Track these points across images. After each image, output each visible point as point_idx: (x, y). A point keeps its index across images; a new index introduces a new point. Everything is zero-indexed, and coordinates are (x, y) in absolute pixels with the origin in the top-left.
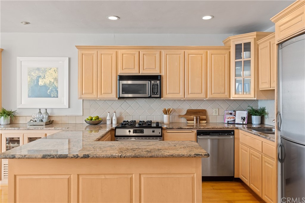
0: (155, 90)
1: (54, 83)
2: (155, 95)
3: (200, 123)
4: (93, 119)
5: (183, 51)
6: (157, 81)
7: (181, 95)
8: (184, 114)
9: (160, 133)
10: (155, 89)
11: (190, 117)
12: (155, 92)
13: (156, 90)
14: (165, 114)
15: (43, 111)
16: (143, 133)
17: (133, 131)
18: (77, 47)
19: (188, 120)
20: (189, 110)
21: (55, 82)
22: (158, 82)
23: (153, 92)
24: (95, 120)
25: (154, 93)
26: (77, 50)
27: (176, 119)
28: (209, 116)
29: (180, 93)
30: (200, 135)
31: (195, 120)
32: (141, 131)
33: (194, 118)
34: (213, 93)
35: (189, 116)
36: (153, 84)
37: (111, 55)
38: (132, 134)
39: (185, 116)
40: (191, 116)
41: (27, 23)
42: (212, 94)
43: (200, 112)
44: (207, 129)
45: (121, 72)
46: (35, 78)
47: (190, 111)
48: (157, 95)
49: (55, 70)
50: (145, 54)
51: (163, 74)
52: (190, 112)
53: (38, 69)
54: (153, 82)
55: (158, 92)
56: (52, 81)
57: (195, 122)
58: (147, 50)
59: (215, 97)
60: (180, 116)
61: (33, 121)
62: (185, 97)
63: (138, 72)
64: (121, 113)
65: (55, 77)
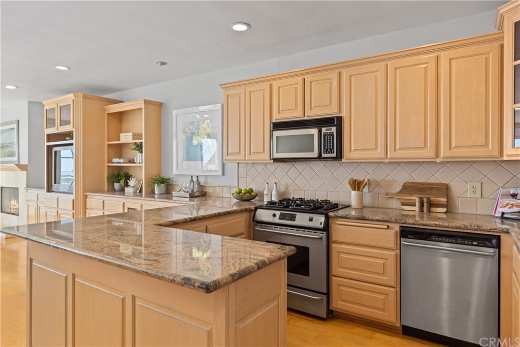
0: (328, 144)
2: (329, 153)
3: (429, 211)
4: (242, 192)
5: (384, 63)
6: (332, 128)
7: (379, 153)
8: (398, 191)
9: (321, 224)
10: (328, 142)
11: (408, 198)
12: (328, 147)
13: (330, 144)
14: (353, 190)
15: (195, 179)
16: (294, 220)
17: (280, 216)
18: (222, 86)
19: (403, 204)
20: (406, 184)
22: (334, 129)
23: (324, 149)
24: (245, 194)
25: (327, 150)
26: (223, 90)
27: (381, 201)
28: (456, 199)
29: (376, 148)
30: (407, 237)
31: (417, 204)
32: (291, 216)
33: (415, 200)
34: (454, 146)
35: (407, 196)
36: (325, 133)
37: (263, 91)
38: (277, 220)
39: (397, 196)
40: (411, 196)
41: (163, 64)
42: (450, 149)
43: (432, 188)
44: (424, 225)
45: (277, 118)
46: (189, 135)
47: (408, 186)
48: (331, 153)
49: (208, 124)
50: (313, 82)
51: (344, 114)
52: (409, 188)
53: (192, 124)
54: (324, 130)
55: (333, 148)
57: (417, 208)
58: (316, 74)
59: (458, 154)
60: (388, 195)
61: (185, 192)
62: (388, 157)
63: (301, 114)
64: (287, 186)
65: (208, 133)
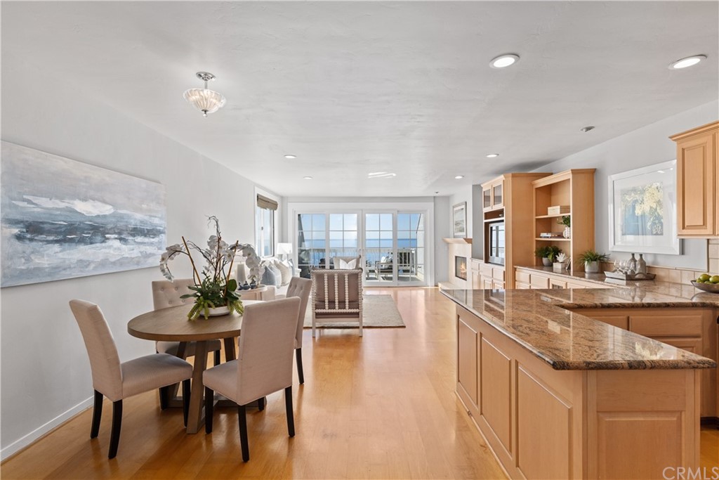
1: (656, 209)
4: (711, 279)
15: (637, 258)
21: (658, 208)
24: (714, 283)
41: (589, 129)
46: (630, 204)
49: (657, 188)
53: (634, 190)
56: (654, 206)
61: (622, 272)
65: (657, 200)
